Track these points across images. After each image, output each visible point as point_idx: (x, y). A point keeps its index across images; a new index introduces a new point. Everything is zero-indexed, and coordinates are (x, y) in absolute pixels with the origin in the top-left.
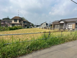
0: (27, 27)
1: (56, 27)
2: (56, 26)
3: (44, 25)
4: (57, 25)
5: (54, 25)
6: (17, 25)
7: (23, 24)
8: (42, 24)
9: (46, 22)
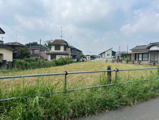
0: (76, 60)
1: (140, 59)
2: (141, 56)
3: (108, 55)
4: (142, 54)
5: (136, 54)
6: (61, 56)
7: (70, 54)
8: (104, 53)
9: (112, 49)
